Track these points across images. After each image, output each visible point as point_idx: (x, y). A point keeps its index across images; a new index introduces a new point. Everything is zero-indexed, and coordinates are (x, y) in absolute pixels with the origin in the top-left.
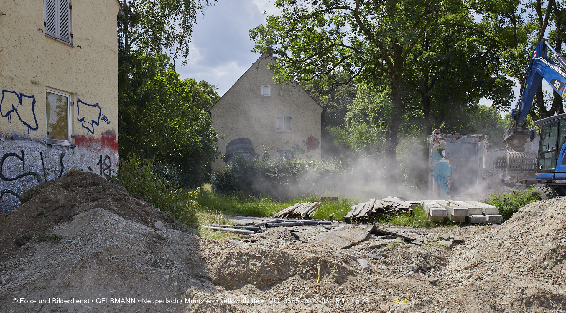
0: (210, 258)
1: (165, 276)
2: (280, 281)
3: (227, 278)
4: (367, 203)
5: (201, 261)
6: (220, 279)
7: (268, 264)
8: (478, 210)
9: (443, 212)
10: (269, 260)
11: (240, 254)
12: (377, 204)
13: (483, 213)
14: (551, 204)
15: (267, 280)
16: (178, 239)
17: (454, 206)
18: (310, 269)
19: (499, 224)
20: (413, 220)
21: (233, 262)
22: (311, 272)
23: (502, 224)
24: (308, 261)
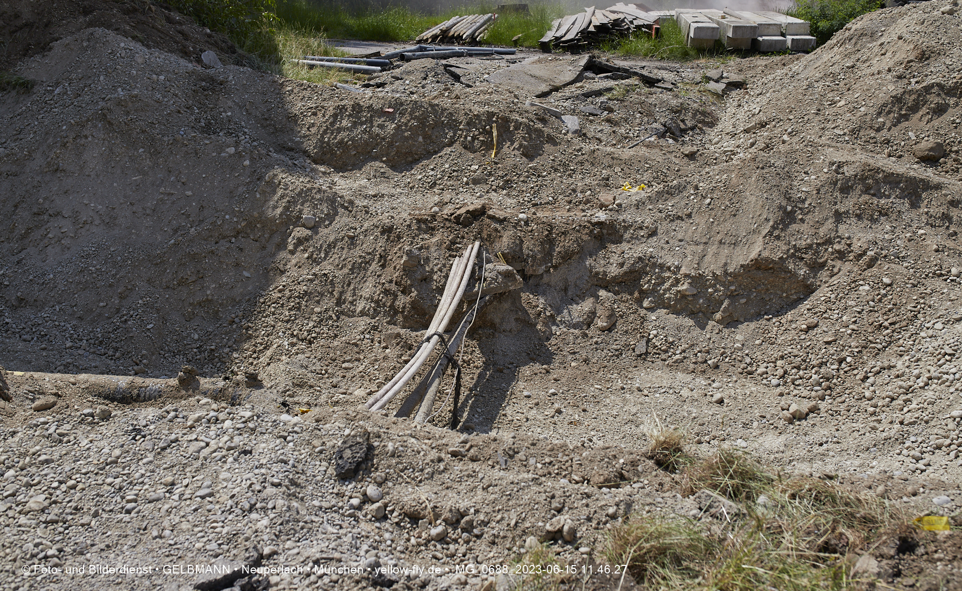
0: (304, 116)
1: (227, 150)
2: (429, 155)
3: (336, 151)
4: (580, 16)
5: (290, 122)
6: (324, 154)
7: (406, 125)
8: (774, 27)
9: (713, 32)
10: (408, 118)
11: (357, 108)
12: (597, 16)
13: (782, 32)
14: (901, 15)
15: (406, 153)
16: (245, 82)
17: (733, 19)
18: (480, 133)
19: (808, 53)
20: (660, 46)
21: (345, 123)
22: (481, 139)
23: (814, 52)
24: (477, 119)
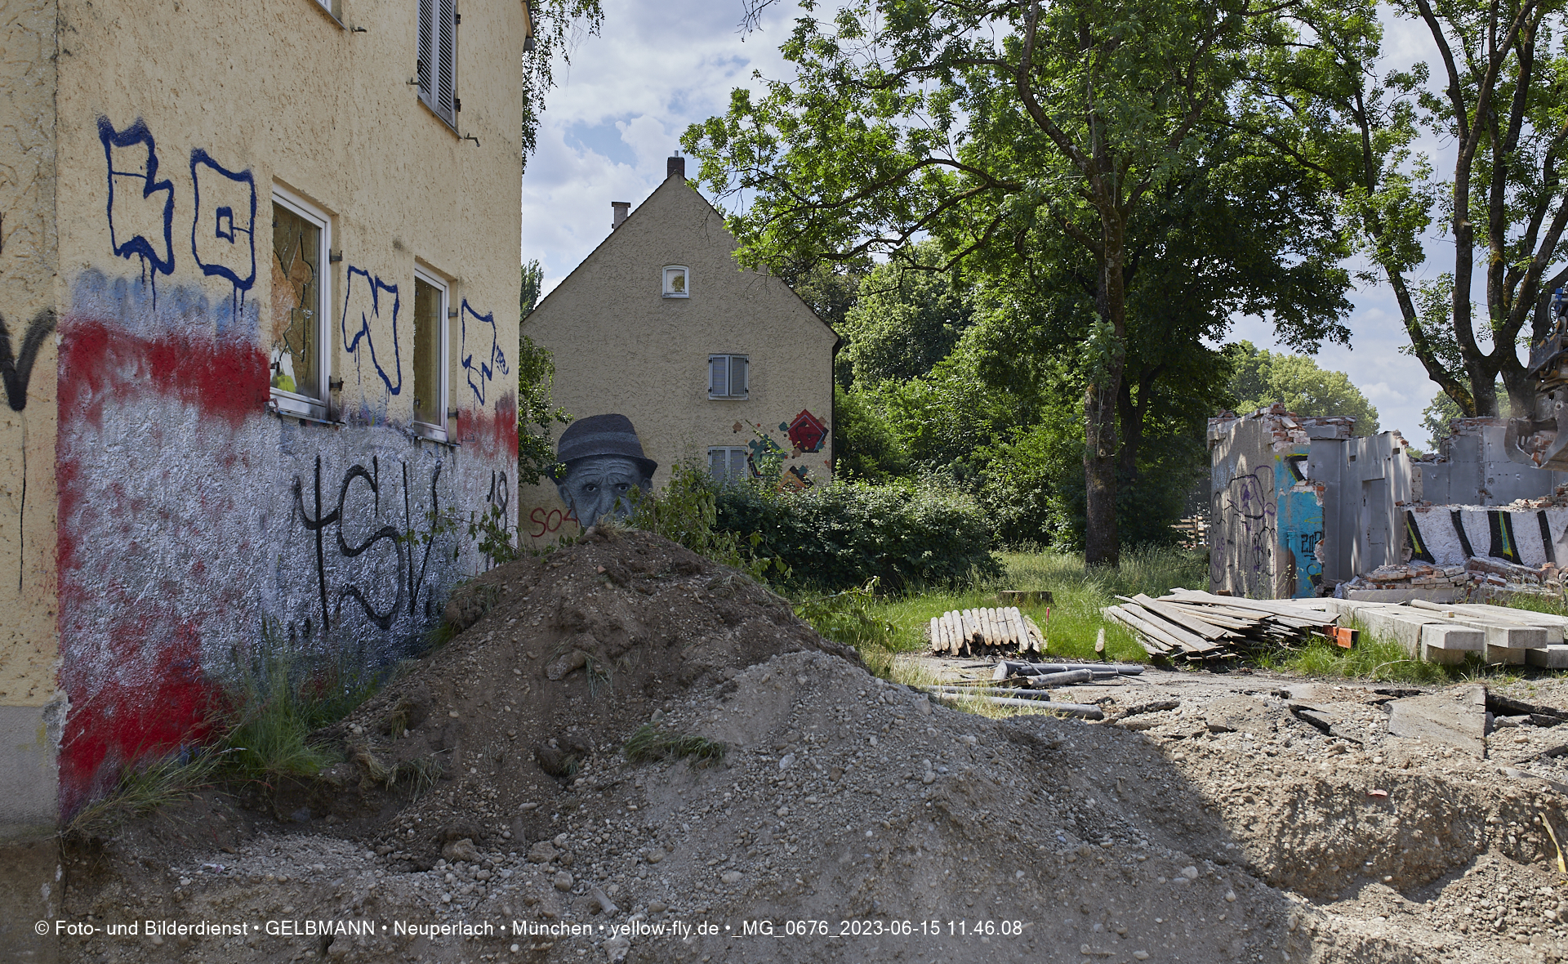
0: (1232, 803)
3: (1308, 867)
5: (1206, 814)
7: (1411, 817)
10: (1413, 806)
11: (1324, 789)
15: (1419, 867)
18: (1526, 830)
21: (1313, 816)
22: (1532, 839)
24: (1515, 806)
